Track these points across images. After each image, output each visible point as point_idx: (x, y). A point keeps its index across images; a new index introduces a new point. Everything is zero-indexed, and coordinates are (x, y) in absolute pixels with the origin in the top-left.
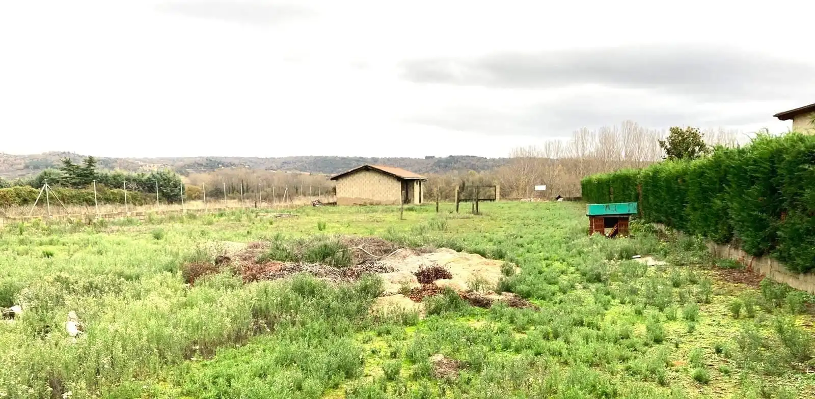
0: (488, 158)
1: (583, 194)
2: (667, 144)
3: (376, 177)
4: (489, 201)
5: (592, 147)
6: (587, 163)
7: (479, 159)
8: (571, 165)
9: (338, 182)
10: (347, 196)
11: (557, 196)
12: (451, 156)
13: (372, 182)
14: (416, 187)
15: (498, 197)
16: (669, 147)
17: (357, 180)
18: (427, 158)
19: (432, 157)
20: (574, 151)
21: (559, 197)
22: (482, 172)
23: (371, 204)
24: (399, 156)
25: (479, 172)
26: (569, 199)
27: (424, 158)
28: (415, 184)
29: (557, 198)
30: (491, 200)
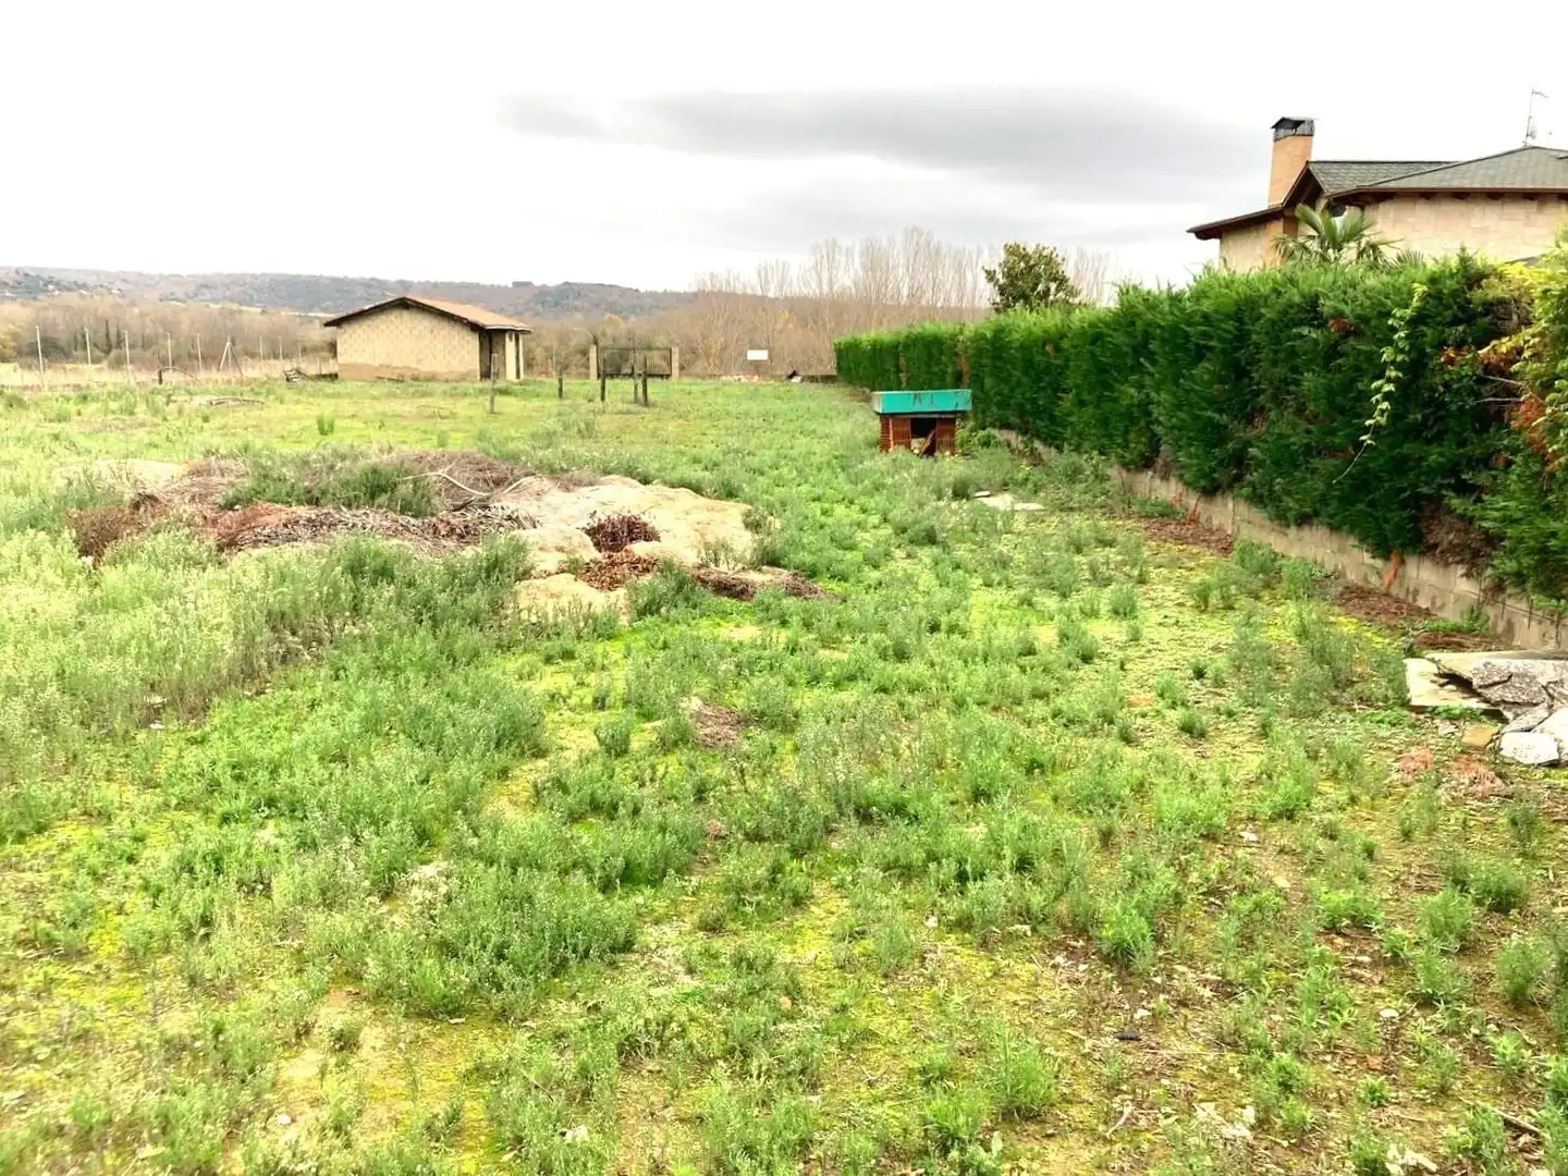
0: (642, 291)
1: (839, 368)
2: (999, 276)
3: (423, 323)
4: (659, 380)
5: (848, 277)
6: (837, 307)
7: (624, 292)
8: (805, 311)
9: (341, 331)
10: (360, 361)
11: (790, 373)
12: (567, 283)
13: (416, 333)
14: (510, 345)
15: (675, 372)
16: (1002, 281)
17: (383, 327)
18: (517, 285)
19: (528, 284)
20: (814, 285)
21: (794, 374)
22: (633, 319)
23: (416, 379)
24: (457, 279)
25: (626, 319)
26: (813, 379)
27: (510, 286)
28: (507, 339)
29: (791, 377)
30: (662, 376)
